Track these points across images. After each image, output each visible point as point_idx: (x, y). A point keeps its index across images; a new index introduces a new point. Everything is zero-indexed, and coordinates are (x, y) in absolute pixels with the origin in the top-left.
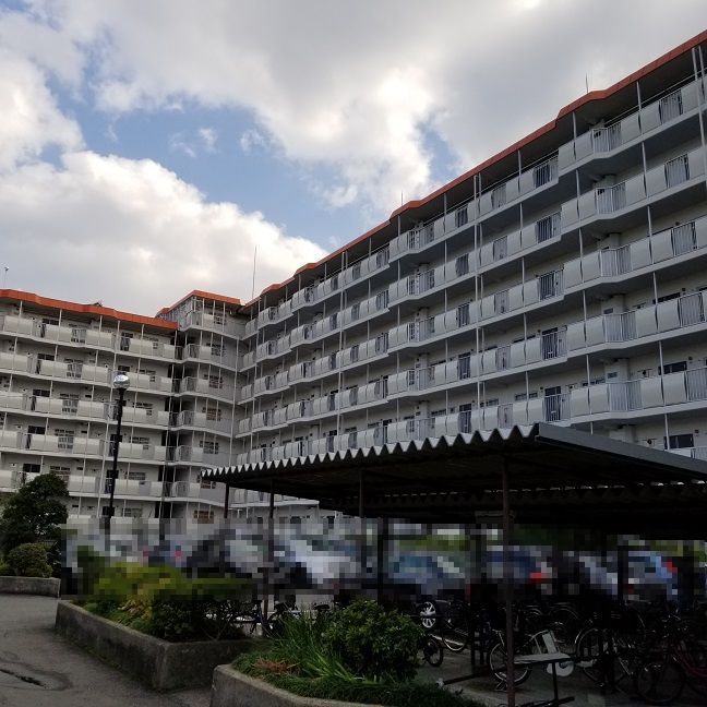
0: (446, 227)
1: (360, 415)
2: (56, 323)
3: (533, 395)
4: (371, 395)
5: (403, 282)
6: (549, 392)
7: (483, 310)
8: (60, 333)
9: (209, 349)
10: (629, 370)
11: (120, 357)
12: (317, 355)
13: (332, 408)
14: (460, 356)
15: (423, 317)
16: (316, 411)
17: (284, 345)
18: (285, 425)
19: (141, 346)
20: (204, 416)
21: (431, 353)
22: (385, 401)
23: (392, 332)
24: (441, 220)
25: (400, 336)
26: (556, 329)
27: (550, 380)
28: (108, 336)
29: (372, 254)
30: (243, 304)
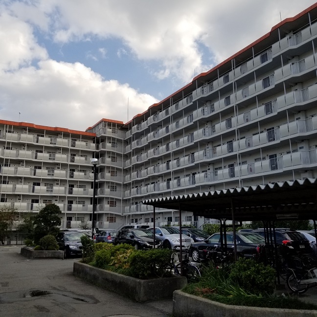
0: (219, 84)
1: (181, 171)
2: (43, 136)
3: (264, 159)
4: (187, 162)
5: (199, 110)
6: (271, 157)
7: (239, 121)
8: (45, 141)
9: (110, 144)
10: (309, 145)
11: (72, 150)
12: (160, 145)
13: (168, 168)
14: (228, 143)
15: (209, 125)
16: (161, 170)
17: (144, 141)
18: (147, 177)
19: (80, 145)
20: (110, 174)
21: (214, 142)
22: (193, 164)
23: (195, 133)
24: (216, 81)
25: (199, 135)
26: (273, 128)
27: (271, 152)
28: (66, 141)
29: (184, 98)
30: (124, 123)
